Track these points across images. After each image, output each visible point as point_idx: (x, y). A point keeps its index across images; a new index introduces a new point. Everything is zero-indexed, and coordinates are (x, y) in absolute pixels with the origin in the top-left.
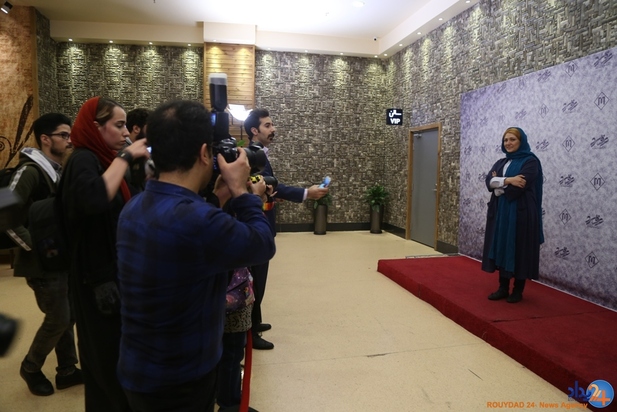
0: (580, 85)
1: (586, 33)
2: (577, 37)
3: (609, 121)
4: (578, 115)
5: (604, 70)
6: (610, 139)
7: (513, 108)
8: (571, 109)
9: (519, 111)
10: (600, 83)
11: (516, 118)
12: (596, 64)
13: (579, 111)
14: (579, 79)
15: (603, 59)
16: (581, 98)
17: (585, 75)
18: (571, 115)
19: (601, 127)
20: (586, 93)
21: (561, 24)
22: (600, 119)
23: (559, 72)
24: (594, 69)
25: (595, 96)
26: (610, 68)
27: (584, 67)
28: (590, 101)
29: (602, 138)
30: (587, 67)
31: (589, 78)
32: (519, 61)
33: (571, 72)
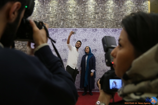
0: (88, 35)
1: (82, 22)
2: (79, 22)
3: (97, 46)
4: (88, 43)
5: (95, 33)
6: (98, 50)
7: (61, 37)
8: (85, 41)
9: (64, 39)
10: (94, 36)
11: (63, 41)
12: (93, 31)
13: (88, 42)
14: (88, 34)
15: (95, 30)
16: (89, 39)
17: (89, 33)
18: (85, 43)
19: (95, 47)
20: (90, 38)
21: (74, 17)
22: (95, 45)
23: (81, 30)
24: (92, 32)
25: (93, 39)
26: (97, 33)
27: (89, 31)
28: (91, 40)
29: (95, 50)
30: (90, 31)
31: (91, 34)
32: (57, 23)
33: (85, 31)
